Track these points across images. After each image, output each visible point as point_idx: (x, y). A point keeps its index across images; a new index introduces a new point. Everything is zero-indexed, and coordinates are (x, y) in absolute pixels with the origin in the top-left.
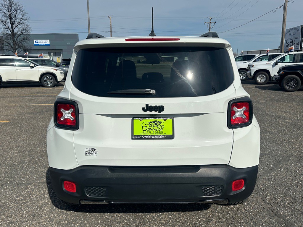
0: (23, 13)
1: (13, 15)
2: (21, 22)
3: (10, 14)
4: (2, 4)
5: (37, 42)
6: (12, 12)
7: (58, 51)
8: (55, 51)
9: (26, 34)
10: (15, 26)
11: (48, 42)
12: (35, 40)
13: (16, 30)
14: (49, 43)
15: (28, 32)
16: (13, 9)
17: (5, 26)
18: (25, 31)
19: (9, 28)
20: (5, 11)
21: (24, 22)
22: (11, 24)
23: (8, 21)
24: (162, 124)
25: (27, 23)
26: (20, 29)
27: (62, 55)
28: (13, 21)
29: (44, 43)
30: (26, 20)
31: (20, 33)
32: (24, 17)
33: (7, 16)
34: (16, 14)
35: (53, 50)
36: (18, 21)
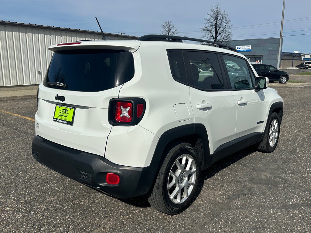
0: (227, 21)
1: (218, 24)
2: (225, 30)
3: (216, 24)
4: (210, 15)
5: (239, 48)
6: (218, 21)
7: (259, 57)
8: (255, 57)
9: (227, 41)
10: (218, 34)
11: (249, 47)
12: (237, 47)
13: (219, 38)
14: (250, 49)
15: (229, 39)
16: (219, 18)
17: (210, 35)
18: (227, 38)
19: (213, 36)
20: (212, 21)
21: (227, 29)
22: (215, 32)
23: (214, 30)
24: (68, 112)
25: (230, 30)
26: (222, 36)
27: (261, 61)
28: (217, 29)
29: (246, 48)
30: (229, 27)
31: (221, 40)
32: (227, 25)
33: (213, 25)
34: (221, 22)
35: (254, 56)
36: (222, 29)
